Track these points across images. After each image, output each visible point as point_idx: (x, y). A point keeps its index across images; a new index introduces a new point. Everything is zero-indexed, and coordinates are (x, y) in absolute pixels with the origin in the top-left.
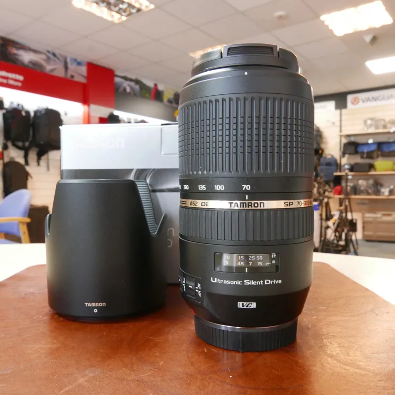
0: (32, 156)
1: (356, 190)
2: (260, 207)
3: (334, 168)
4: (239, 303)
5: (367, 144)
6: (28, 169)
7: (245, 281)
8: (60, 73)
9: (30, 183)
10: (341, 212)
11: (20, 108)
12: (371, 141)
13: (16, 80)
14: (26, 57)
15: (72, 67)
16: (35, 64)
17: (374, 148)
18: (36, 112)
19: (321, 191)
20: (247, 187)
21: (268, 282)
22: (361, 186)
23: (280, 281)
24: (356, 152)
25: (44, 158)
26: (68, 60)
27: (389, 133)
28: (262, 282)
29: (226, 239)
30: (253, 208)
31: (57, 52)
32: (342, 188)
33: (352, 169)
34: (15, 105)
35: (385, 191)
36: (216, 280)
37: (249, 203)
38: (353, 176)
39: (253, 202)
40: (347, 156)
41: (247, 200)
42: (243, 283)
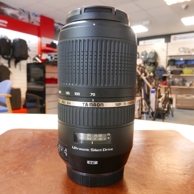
0: (12, 63)
1: (173, 83)
2: (101, 106)
3: (163, 72)
4: (88, 161)
5: (180, 61)
6: (10, 69)
7: (91, 149)
8: (26, 20)
9: (11, 76)
10: (166, 94)
11: (6, 38)
12: (182, 59)
13: (4, 24)
14: (9, 12)
15: (32, 17)
16: (13, 15)
17: (183, 63)
18: (14, 41)
19: (157, 84)
20: (93, 94)
21: (104, 150)
22: (176, 82)
23: (112, 149)
24: (174, 65)
25: (18, 64)
26: (31, 14)
27: (191, 55)
28: (101, 150)
29: (80, 124)
30: (97, 107)
31: (25, 10)
32: (166, 82)
33: (172, 73)
34: (3, 37)
35: (188, 84)
36: (75, 148)
37: (94, 104)
38: (172, 76)
39: (97, 103)
40: (169, 66)
41: (93, 102)
42: (90, 150)
